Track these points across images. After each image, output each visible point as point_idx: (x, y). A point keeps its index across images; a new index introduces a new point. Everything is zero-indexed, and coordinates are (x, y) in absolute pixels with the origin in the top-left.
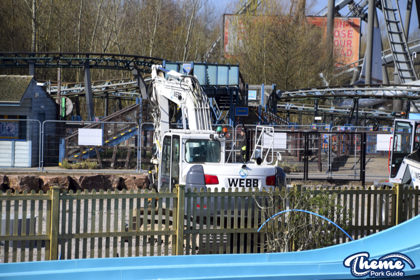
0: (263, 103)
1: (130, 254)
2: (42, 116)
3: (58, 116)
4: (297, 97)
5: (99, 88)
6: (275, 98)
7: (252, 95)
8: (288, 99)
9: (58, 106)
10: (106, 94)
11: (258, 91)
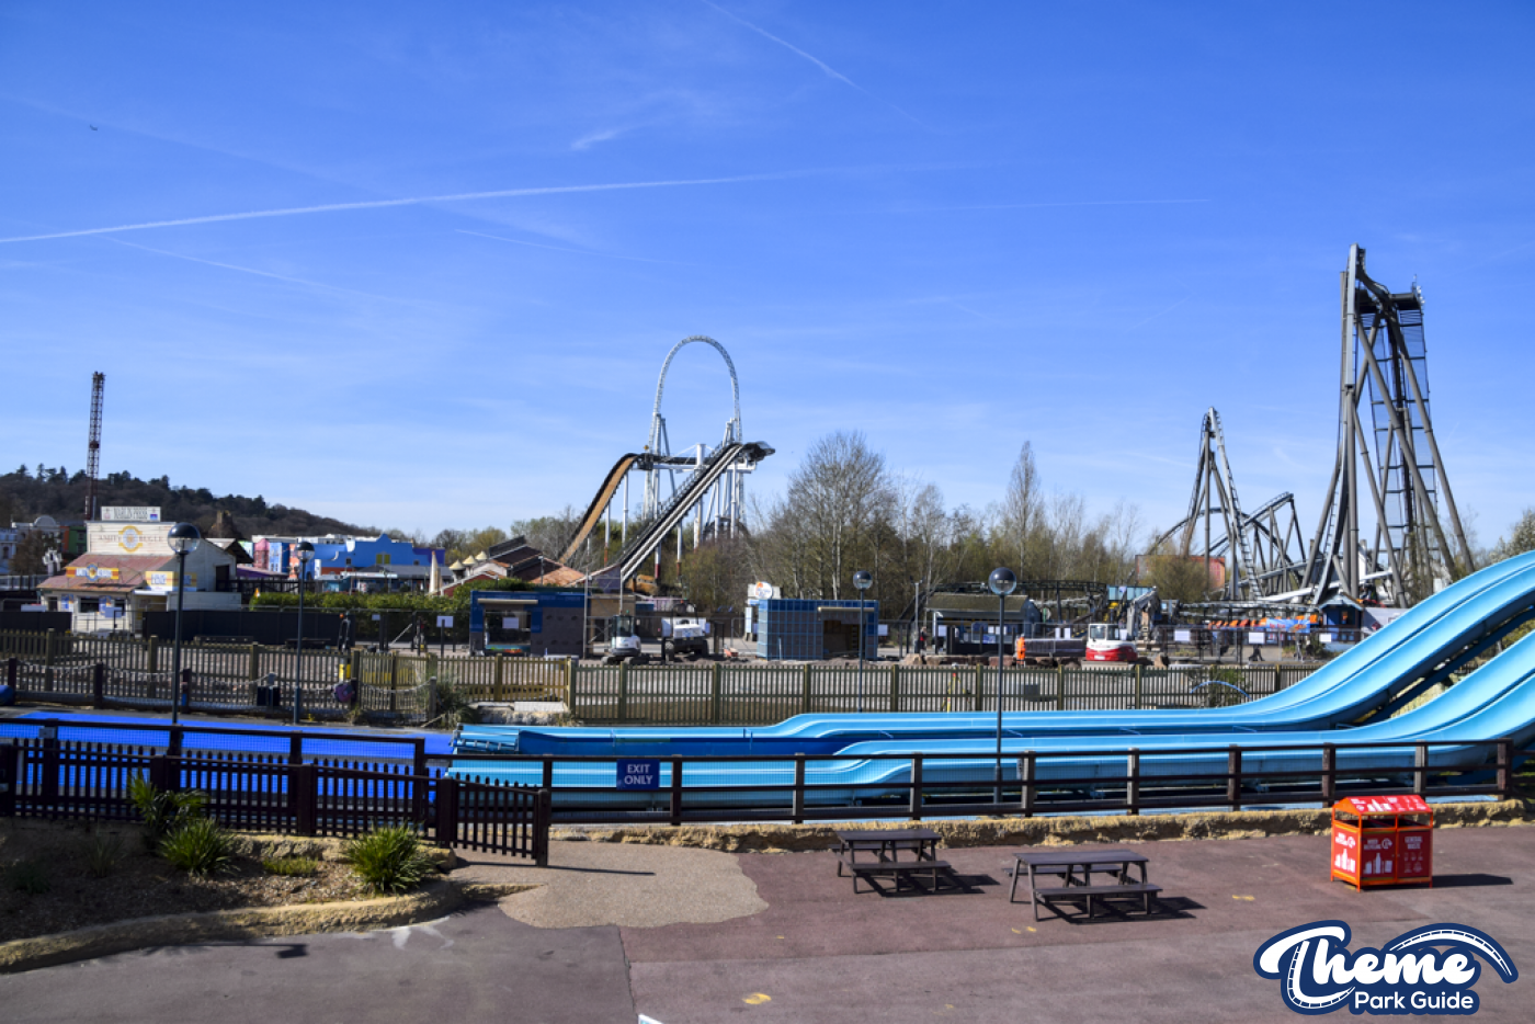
0: (1171, 613)
1: (1108, 708)
2: (1032, 620)
3: (1041, 620)
4: (1192, 608)
5: (1064, 602)
6: (1179, 608)
7: (1164, 606)
8: (1186, 609)
9: (1041, 614)
10: (1068, 607)
11: (1168, 604)
